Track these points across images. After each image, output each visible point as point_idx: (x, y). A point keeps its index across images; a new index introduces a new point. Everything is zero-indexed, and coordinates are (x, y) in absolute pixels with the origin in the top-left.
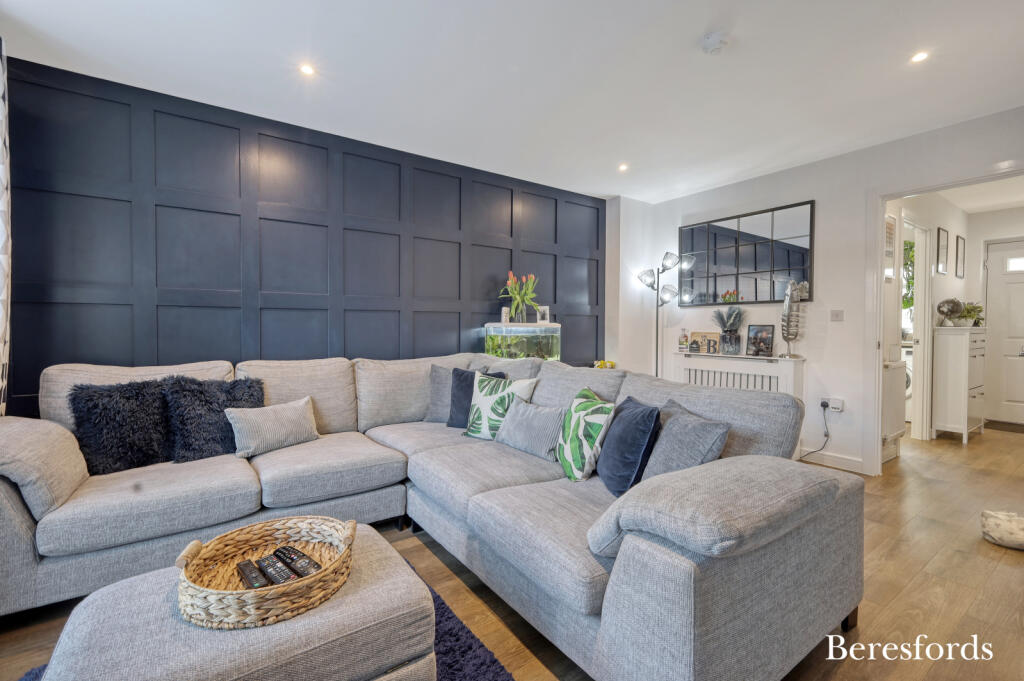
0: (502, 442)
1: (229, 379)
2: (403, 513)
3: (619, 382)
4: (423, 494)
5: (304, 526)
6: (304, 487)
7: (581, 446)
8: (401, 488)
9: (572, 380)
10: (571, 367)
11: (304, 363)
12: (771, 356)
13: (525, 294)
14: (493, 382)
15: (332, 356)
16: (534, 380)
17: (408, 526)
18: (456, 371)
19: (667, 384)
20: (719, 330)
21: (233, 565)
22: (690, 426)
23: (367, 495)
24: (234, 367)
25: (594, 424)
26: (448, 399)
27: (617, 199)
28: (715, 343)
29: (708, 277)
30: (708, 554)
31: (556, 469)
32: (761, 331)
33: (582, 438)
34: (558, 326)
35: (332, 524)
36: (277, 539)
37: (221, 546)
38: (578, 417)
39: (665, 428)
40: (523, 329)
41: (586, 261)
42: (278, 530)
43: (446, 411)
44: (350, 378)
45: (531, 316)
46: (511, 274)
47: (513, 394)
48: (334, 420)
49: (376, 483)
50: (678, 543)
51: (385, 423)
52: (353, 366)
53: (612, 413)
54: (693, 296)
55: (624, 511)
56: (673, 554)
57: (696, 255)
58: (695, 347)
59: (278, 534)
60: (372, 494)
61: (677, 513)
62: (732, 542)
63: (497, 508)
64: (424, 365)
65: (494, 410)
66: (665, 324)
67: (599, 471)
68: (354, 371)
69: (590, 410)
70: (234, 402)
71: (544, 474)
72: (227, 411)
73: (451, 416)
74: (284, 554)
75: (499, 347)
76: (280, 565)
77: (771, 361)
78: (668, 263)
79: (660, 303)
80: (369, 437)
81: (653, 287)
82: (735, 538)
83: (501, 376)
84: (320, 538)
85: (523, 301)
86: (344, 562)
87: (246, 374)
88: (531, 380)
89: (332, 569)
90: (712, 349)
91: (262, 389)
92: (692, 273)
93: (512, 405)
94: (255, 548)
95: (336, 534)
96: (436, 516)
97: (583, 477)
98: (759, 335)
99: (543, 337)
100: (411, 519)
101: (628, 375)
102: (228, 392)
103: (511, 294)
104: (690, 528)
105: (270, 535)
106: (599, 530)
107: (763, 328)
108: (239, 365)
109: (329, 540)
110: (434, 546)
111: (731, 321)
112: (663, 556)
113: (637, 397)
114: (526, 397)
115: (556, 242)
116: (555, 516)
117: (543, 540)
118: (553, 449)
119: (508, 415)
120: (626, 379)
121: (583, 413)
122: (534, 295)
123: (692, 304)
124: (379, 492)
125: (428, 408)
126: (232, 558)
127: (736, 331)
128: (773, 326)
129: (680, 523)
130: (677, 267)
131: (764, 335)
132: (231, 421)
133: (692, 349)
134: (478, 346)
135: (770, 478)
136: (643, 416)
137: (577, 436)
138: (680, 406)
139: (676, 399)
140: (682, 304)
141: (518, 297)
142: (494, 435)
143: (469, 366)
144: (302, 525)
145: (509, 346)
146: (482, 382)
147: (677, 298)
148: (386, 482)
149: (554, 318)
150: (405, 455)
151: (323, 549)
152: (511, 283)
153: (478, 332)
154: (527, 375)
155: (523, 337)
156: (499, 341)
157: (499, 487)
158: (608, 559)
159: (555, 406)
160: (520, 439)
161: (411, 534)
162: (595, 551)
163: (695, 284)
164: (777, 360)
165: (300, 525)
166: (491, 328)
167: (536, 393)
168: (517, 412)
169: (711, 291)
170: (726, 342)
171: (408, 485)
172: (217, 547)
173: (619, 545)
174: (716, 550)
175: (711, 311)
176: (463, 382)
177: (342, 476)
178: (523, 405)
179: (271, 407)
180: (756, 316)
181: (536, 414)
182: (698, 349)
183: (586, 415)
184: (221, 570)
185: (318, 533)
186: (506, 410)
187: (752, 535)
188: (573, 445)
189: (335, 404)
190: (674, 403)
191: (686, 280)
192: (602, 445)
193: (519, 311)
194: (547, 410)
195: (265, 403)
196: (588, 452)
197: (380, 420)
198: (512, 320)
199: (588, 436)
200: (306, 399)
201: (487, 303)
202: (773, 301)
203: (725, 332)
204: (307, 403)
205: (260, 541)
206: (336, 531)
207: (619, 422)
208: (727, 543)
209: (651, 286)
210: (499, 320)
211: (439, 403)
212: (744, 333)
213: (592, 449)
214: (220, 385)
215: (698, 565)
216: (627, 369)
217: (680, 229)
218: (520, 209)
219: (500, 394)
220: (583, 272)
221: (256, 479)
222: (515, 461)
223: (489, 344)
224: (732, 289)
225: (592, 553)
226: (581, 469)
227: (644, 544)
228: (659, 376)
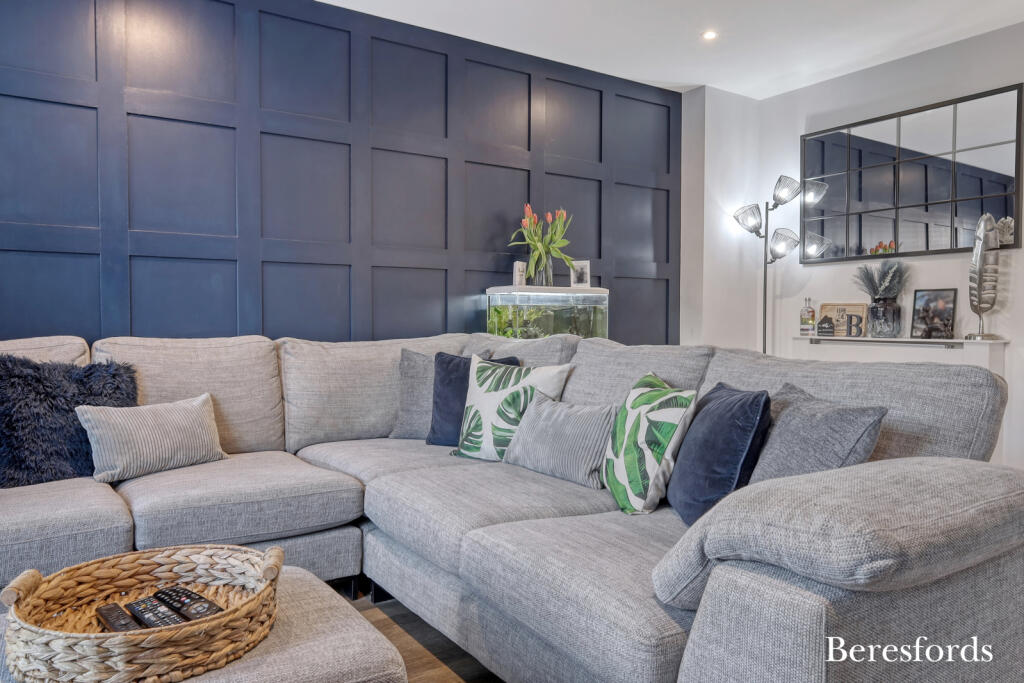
0: (515, 463)
1: (83, 362)
2: (357, 572)
3: (703, 364)
4: (390, 538)
5: (200, 559)
6: (201, 524)
7: (642, 459)
8: (355, 531)
9: (627, 364)
10: (623, 346)
11: (200, 342)
12: (952, 337)
13: (551, 241)
14: (500, 371)
15: (243, 333)
16: (567, 366)
17: (365, 593)
18: (440, 355)
19: (780, 362)
20: (867, 300)
21: (91, 612)
22: (819, 415)
23: (300, 541)
24: (90, 346)
25: (663, 424)
26: (428, 402)
27: (701, 89)
28: (860, 319)
29: (848, 215)
30: (848, 583)
31: (603, 498)
32: (936, 299)
33: (644, 446)
34: (604, 293)
35: (245, 556)
36: (158, 579)
37: (72, 583)
38: (638, 415)
39: (779, 423)
40: (549, 296)
41: (650, 193)
42: (161, 565)
43: (425, 421)
44: (271, 368)
45: (561, 278)
46: (528, 208)
47: (532, 389)
48: (247, 433)
49: (314, 522)
50: (799, 570)
51: (328, 439)
52: (277, 349)
53: (692, 407)
54: (823, 249)
55: (712, 529)
56: (793, 588)
57: (830, 181)
58: (827, 328)
59: (160, 572)
60: (308, 539)
61: (798, 524)
62: (889, 562)
63: (509, 546)
64: (390, 350)
65: (501, 414)
66: (778, 293)
67: (671, 500)
68: (278, 357)
69: (657, 403)
70: (91, 396)
71: (583, 505)
72: (80, 410)
73: (433, 428)
74: (170, 596)
75: (510, 325)
76: (163, 609)
77: (952, 346)
78: (784, 193)
79: (770, 257)
80: (303, 459)
81: (758, 234)
82: (894, 557)
83: (513, 362)
84: (226, 578)
85: (548, 253)
86: (264, 605)
87: (108, 356)
88: (561, 368)
89: (244, 610)
90: (854, 330)
91: (133, 380)
92: (821, 211)
93: (531, 407)
94: (125, 590)
95: (251, 571)
96: (409, 571)
97: (645, 508)
98: (932, 305)
99: (580, 310)
100: (370, 581)
101: (717, 351)
102: (80, 382)
103: (528, 241)
104: (820, 544)
105: (148, 573)
106: (671, 565)
107: (937, 293)
108: (97, 344)
109: (241, 580)
110: (408, 621)
111: (887, 284)
112: (773, 593)
113: (733, 384)
114: (553, 392)
115: (601, 160)
116: (601, 556)
117: (581, 586)
118: (597, 470)
119: (524, 421)
120: (715, 358)
121: (645, 408)
122: (566, 243)
123: (823, 260)
124: (318, 537)
125: (396, 417)
126: (89, 603)
127: (894, 299)
128: (955, 291)
129: (804, 538)
130: (797, 201)
131: (940, 304)
132: (85, 426)
133: (821, 331)
134: (476, 323)
135: (951, 480)
136: (742, 406)
137: (636, 444)
138: (802, 392)
139: (795, 383)
140: (805, 260)
141: (539, 245)
142: (501, 454)
143: (462, 352)
144: (197, 560)
145: (526, 323)
146: (482, 370)
147: (797, 251)
148: (331, 520)
149: (598, 281)
150: (361, 481)
151: (231, 595)
152: (529, 222)
153: (476, 302)
154: (556, 360)
155: (547, 308)
156: (509, 315)
157: (510, 520)
158: (685, 610)
159: (599, 404)
160: (543, 456)
161: (372, 604)
162: (664, 598)
163: (826, 226)
164: (962, 344)
165: (194, 558)
166: (497, 295)
167: (570, 386)
168: (539, 415)
169: (853, 242)
170: (878, 318)
171: (365, 528)
172: (67, 584)
173: (704, 582)
174: (861, 576)
175: (853, 269)
176: (453, 376)
177: (260, 510)
178: (547, 407)
179: (148, 407)
180: (927, 274)
181: (567, 416)
182: (831, 330)
183: (652, 410)
184: (71, 618)
185: (224, 570)
186: (521, 414)
187: (922, 556)
188: (629, 457)
189: (248, 407)
190: (793, 388)
191: (814, 222)
192: (675, 457)
193: (541, 268)
194: (587, 409)
195: (139, 403)
196: (653, 468)
197: (321, 434)
198: (529, 281)
199: (653, 443)
200: (205, 396)
201: (490, 256)
202: (954, 250)
203: (876, 301)
204: (205, 402)
205: (133, 581)
206: (251, 566)
207: (702, 420)
208: (880, 563)
209: (756, 231)
210: (509, 282)
211: (414, 408)
212: (906, 302)
213: (660, 463)
214: (69, 371)
215: (833, 603)
216: (715, 344)
217: (803, 139)
218: (543, 110)
219: (510, 389)
220: (644, 212)
221: (125, 509)
222: (534, 487)
223: (493, 320)
224: (887, 239)
225: (659, 602)
226: (643, 495)
227: (743, 577)
228: (769, 352)
